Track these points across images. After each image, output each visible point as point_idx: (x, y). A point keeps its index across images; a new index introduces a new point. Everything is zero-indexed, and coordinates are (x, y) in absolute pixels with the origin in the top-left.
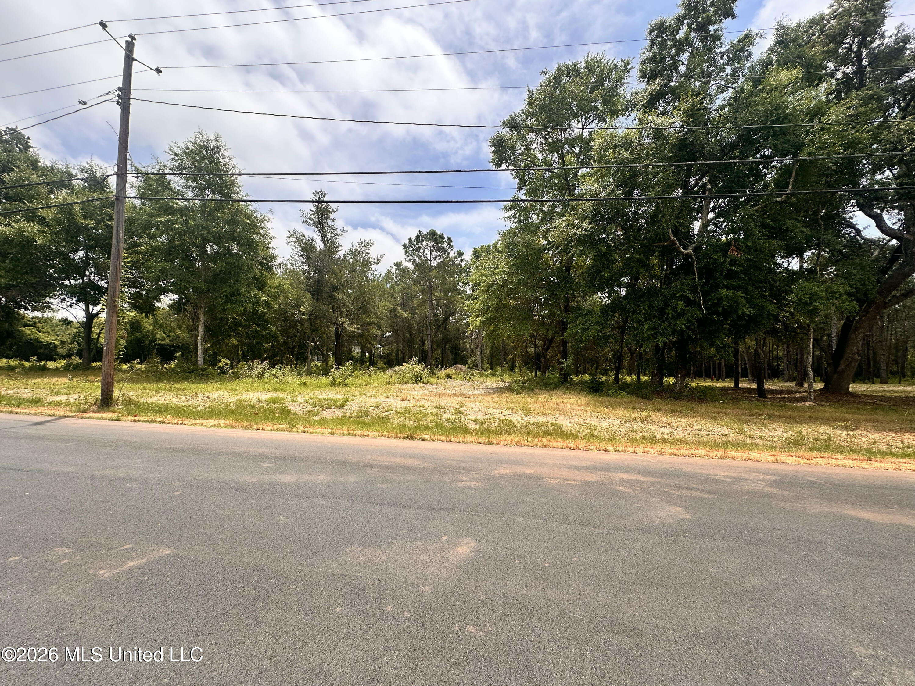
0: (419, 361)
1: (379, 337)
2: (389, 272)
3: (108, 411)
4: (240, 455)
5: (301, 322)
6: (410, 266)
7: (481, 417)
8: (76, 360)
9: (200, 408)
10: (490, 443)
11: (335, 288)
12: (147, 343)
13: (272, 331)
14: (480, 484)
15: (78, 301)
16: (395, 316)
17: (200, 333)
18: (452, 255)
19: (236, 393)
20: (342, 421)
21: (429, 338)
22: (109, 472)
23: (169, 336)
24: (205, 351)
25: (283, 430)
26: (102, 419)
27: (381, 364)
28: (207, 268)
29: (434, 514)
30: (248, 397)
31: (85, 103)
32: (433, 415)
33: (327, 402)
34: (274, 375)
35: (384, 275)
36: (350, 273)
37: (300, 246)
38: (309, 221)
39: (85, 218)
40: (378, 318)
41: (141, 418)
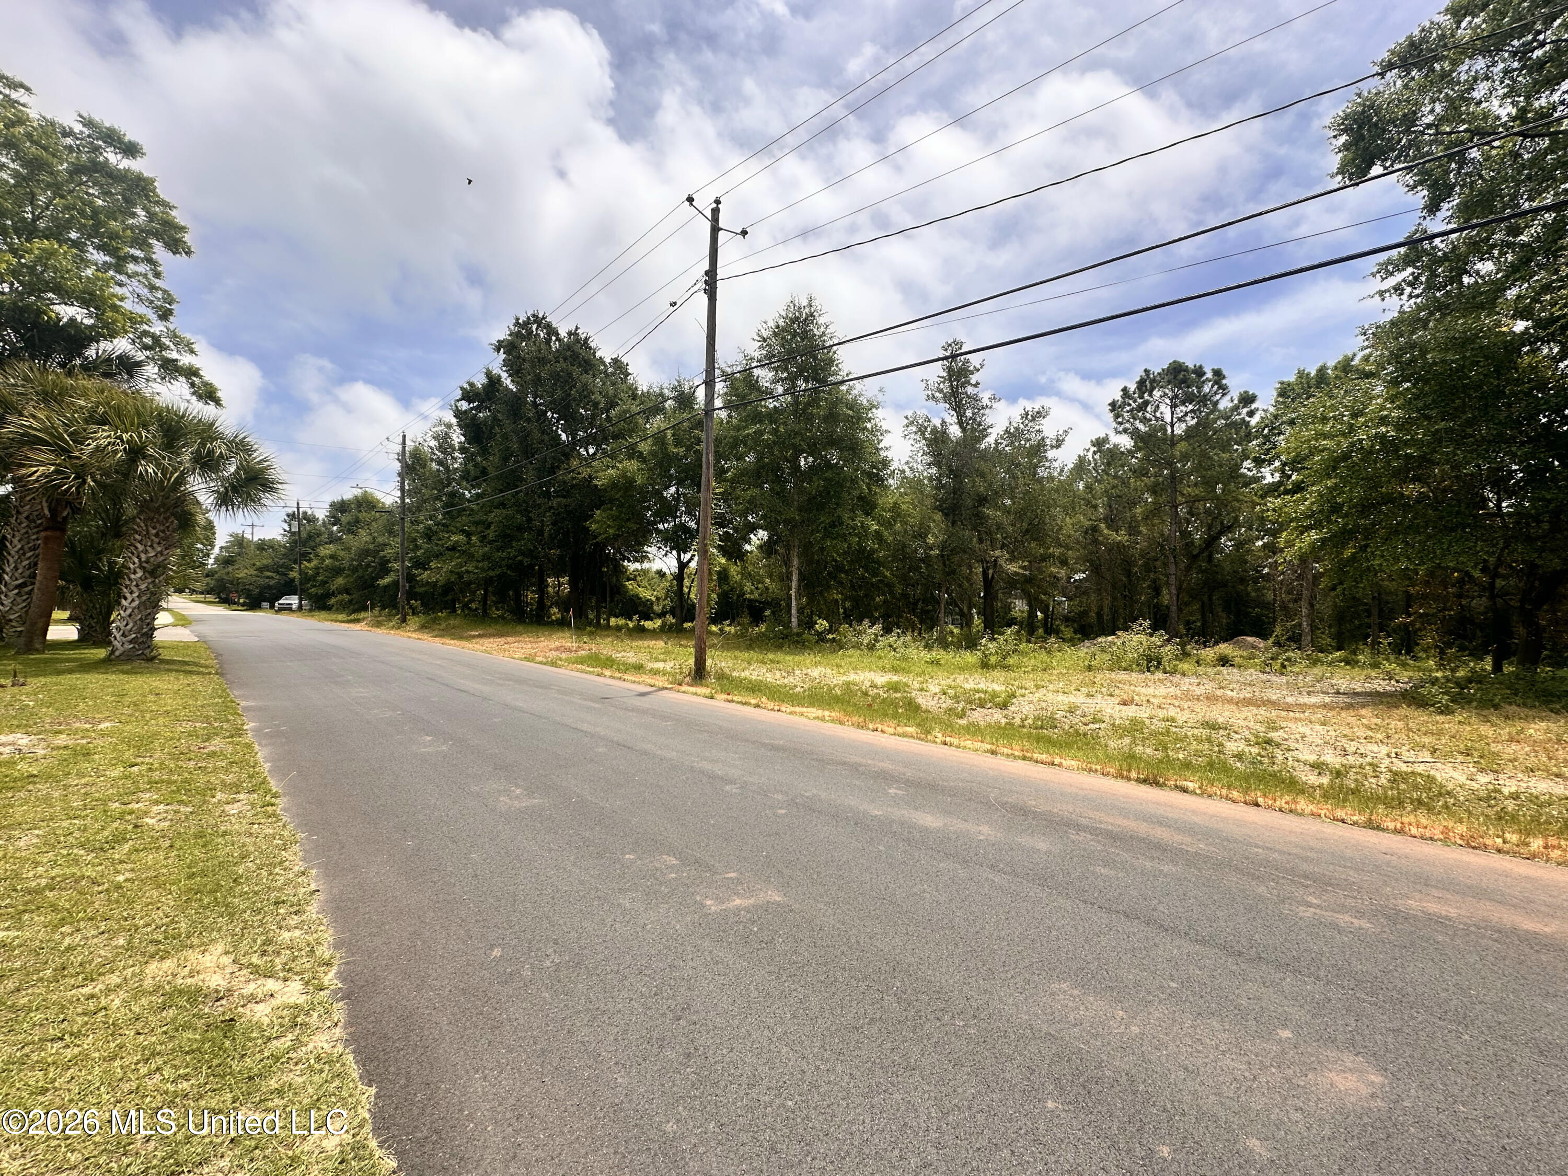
0: (1155, 628)
1: (1064, 581)
2: (1081, 459)
3: (702, 685)
4: (855, 769)
5: (927, 560)
6: (1125, 442)
7: (1332, 759)
8: (670, 619)
9: (798, 689)
10: (1370, 825)
11: (982, 500)
12: (735, 598)
13: (886, 577)
14: (1364, 924)
15: (672, 549)
16: (1096, 542)
17: (794, 584)
18: (1225, 404)
19: (842, 671)
20: (1008, 732)
21: (1172, 580)
22: (707, 766)
23: (757, 588)
24: (800, 610)
25: (912, 736)
26: (696, 694)
27: (1068, 632)
28: (801, 490)
29: (1243, 966)
30: (857, 678)
31: (675, 304)
32: (1199, 740)
33: (977, 696)
34: (891, 646)
35: (1071, 466)
36: (1008, 471)
37: (925, 439)
38: (937, 394)
39: (676, 446)
40: (1061, 546)
41: (735, 698)
